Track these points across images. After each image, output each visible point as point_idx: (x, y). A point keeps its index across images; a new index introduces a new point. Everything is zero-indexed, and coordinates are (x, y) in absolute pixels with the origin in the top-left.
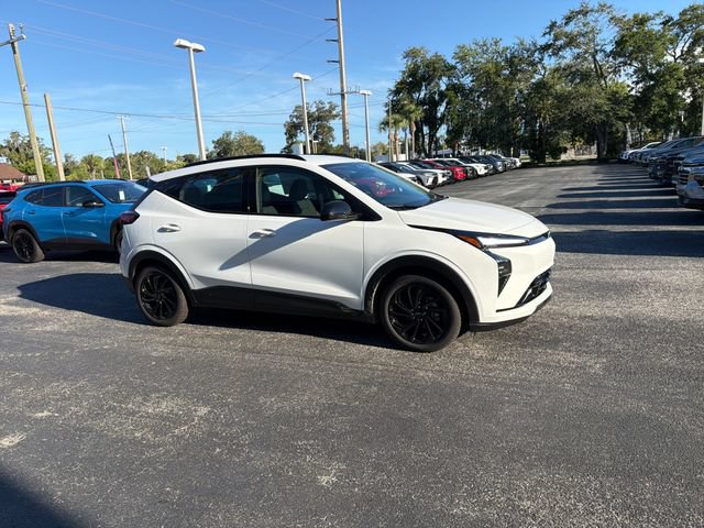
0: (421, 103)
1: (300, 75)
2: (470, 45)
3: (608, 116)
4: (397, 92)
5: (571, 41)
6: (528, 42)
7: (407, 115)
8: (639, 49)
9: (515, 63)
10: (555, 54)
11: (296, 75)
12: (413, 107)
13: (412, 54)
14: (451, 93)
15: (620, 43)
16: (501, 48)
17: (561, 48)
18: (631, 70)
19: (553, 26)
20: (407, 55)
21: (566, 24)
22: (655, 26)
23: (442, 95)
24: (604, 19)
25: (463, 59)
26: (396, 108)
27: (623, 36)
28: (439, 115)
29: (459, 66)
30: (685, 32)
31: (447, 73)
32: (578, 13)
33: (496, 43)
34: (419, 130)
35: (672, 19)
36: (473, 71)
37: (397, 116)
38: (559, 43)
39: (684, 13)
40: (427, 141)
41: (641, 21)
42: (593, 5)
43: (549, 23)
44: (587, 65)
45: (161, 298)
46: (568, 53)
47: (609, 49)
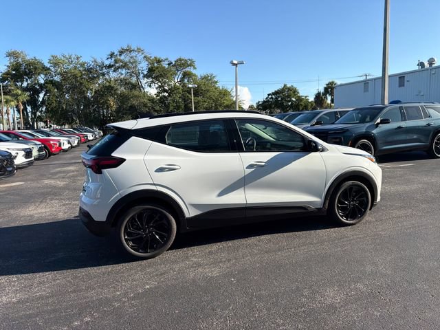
0: (25, 90)
2: (60, 56)
3: (149, 109)
4: (2, 80)
5: (125, 66)
6: (99, 61)
7: (16, 96)
8: (161, 76)
9: (91, 73)
10: (114, 71)
12: (20, 92)
14: (50, 86)
15: (151, 70)
16: (82, 60)
17: (119, 67)
18: (157, 86)
19: (112, 55)
20: (10, 55)
21: (120, 55)
22: (165, 65)
23: (40, 85)
24: (140, 56)
25: (56, 64)
27: (152, 68)
28: (41, 99)
29: (52, 68)
30: (178, 71)
31: (44, 72)
32: (127, 50)
33: (78, 58)
34: (25, 109)
35: (171, 63)
36: (61, 74)
37: (8, 97)
38: (117, 65)
39: (177, 61)
41: (159, 61)
42: (133, 47)
43: (110, 53)
44: (134, 80)
45: (149, 232)
46: (124, 71)
47: (145, 73)
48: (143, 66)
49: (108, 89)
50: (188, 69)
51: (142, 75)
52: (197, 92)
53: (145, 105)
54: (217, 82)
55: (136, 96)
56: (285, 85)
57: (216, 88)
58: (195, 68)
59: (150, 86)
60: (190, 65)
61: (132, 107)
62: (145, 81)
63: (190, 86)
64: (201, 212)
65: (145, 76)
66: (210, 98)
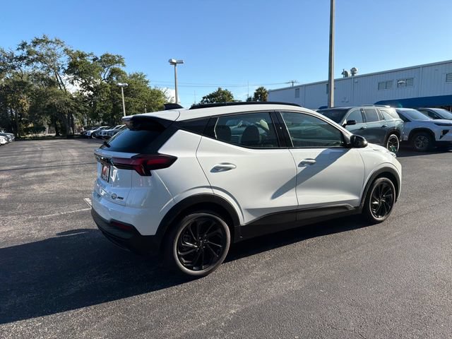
3: (72, 109)
5: (41, 58)
6: (7, 52)
8: (86, 72)
10: (27, 64)
17: (33, 60)
18: (80, 82)
19: (23, 45)
21: (34, 46)
22: (90, 60)
24: (59, 49)
27: (74, 62)
30: (105, 67)
32: (43, 41)
35: (97, 58)
38: (31, 57)
39: (103, 57)
41: (82, 56)
42: (51, 38)
43: (20, 43)
44: (51, 75)
46: (40, 65)
47: (66, 68)
48: (64, 61)
49: (21, 85)
50: (116, 66)
51: (62, 70)
52: (128, 91)
53: (67, 104)
54: (147, 82)
55: (56, 94)
56: (219, 89)
57: (148, 88)
58: (124, 65)
59: (72, 83)
60: (119, 62)
61: (51, 106)
62: (66, 78)
63: (120, 84)
65: (67, 72)
66: (142, 98)
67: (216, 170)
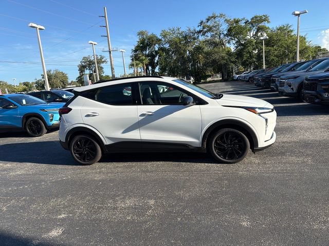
0: (147, 56)
1: (92, 42)
2: (167, 30)
4: (136, 51)
5: (210, 29)
6: (192, 29)
7: (142, 61)
8: (237, 33)
9: (187, 38)
10: (202, 35)
11: (90, 42)
12: (144, 58)
13: (141, 33)
14: (161, 52)
15: (230, 30)
16: (181, 30)
17: (206, 32)
18: (234, 42)
19: (201, 23)
20: (139, 34)
21: (207, 22)
22: (242, 24)
23: (156, 52)
24: (222, 20)
25: (165, 36)
26: (136, 58)
27: (231, 28)
28: (156, 61)
29: (163, 39)
30: (254, 27)
31: (158, 43)
32: (212, 17)
33: (178, 29)
34: (147, 68)
35: (248, 21)
36: (169, 42)
37: (137, 62)
38: (205, 30)
39: (252, 19)
40: (151, 72)
41: (237, 22)
42: (217, 14)
43: (200, 21)
44: (217, 40)
45: (86, 151)
46: (209, 34)
47: (225, 33)
50: (262, 24)
51: (222, 35)
52: (268, 43)
53: (223, 58)
55: (216, 52)
57: (291, 37)
58: (268, 22)
59: (229, 43)
60: (265, 20)
61: (214, 61)
62: (226, 39)
63: (262, 38)
64: (113, 142)
65: (227, 35)
67: (88, 116)
